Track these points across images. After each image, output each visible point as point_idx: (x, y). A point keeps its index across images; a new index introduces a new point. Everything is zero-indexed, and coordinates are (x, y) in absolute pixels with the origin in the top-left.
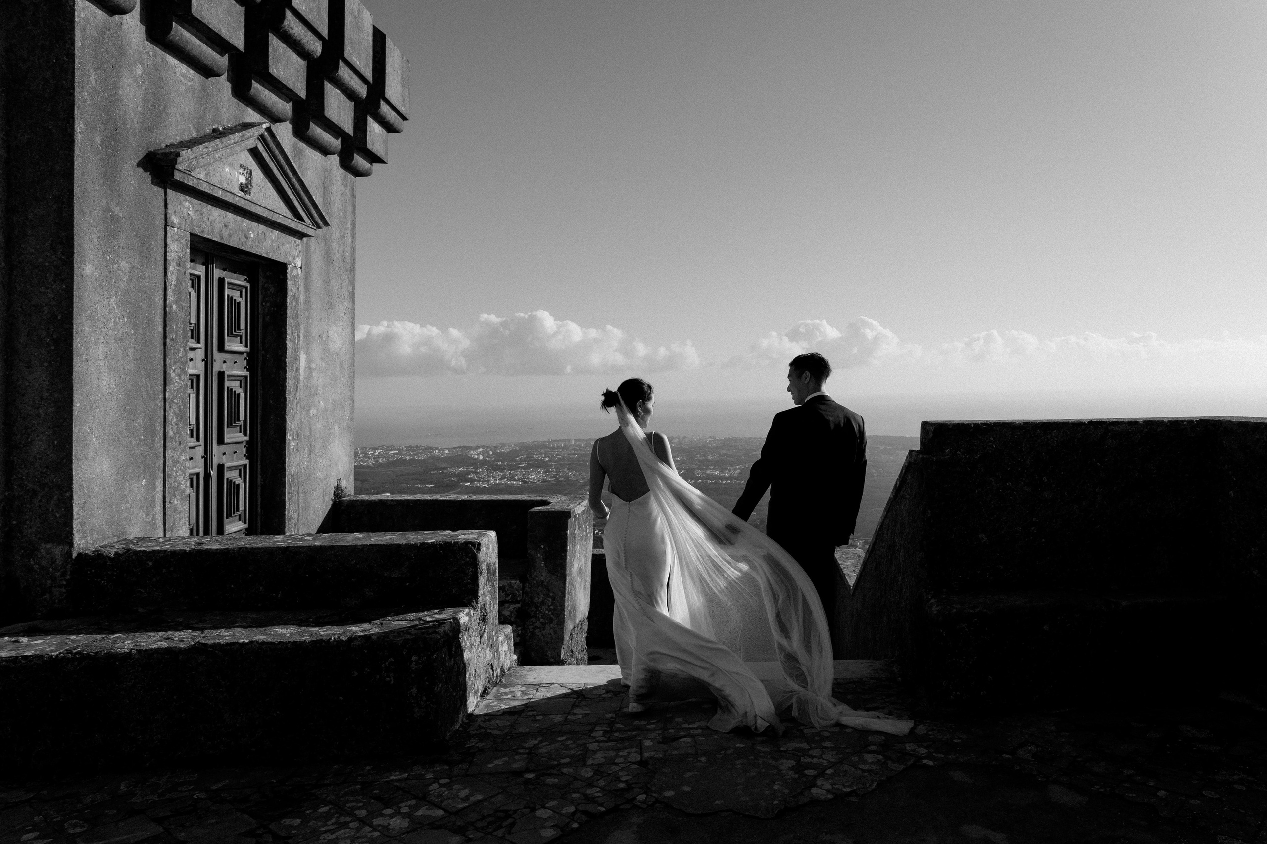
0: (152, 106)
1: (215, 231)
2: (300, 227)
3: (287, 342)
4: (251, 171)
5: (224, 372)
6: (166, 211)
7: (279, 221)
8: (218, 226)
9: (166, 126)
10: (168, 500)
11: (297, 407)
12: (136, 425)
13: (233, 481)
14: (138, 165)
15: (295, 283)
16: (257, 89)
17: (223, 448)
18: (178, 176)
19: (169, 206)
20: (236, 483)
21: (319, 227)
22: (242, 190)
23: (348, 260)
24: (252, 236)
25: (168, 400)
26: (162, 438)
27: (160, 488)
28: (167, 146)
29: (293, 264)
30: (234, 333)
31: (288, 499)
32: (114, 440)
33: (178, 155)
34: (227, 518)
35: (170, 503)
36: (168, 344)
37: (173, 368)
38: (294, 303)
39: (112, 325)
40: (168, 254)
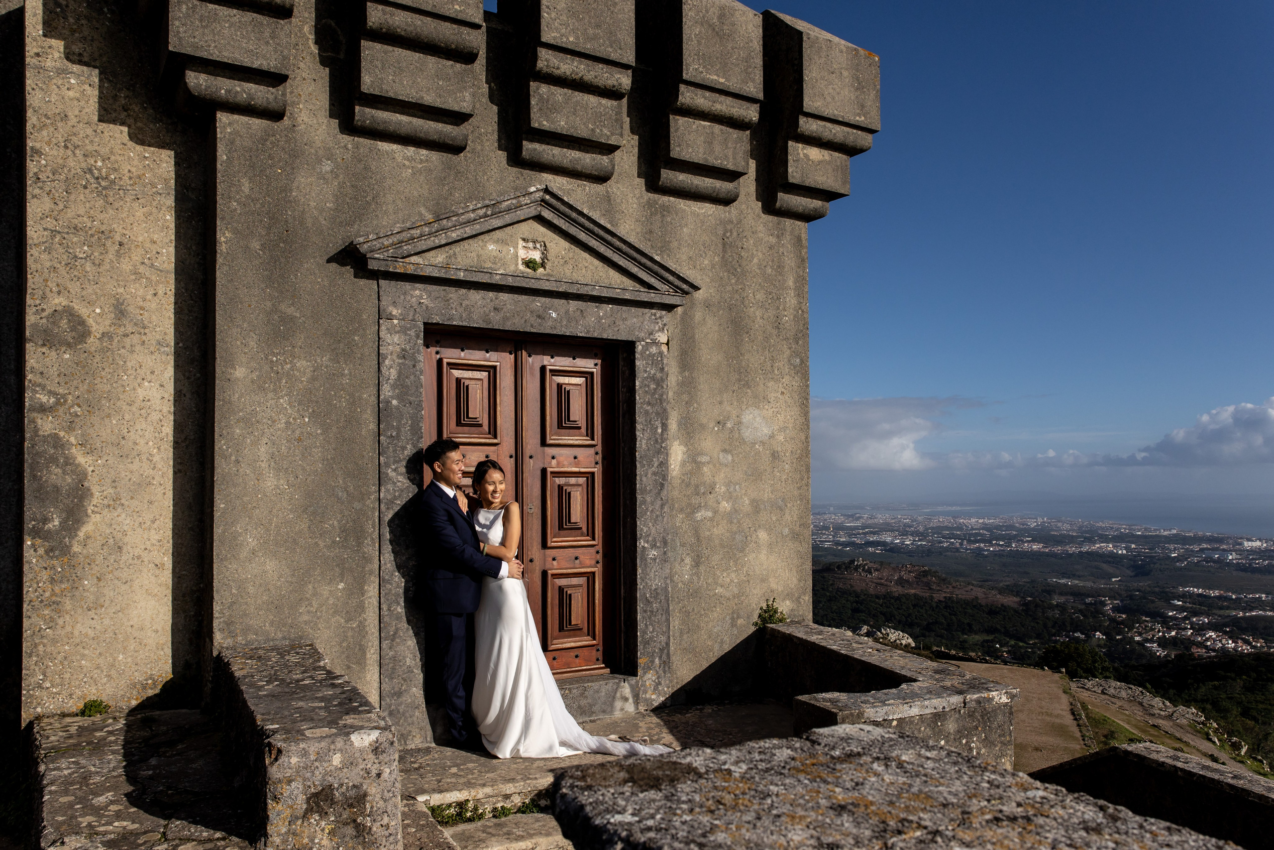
0: (350, 199)
2: (652, 297)
3: (638, 433)
4: (545, 243)
5: (546, 469)
6: (378, 305)
7: (595, 294)
8: (480, 311)
10: (384, 606)
11: (662, 509)
15: (653, 362)
16: (535, 150)
17: (553, 553)
18: (373, 265)
19: (385, 298)
21: (687, 293)
22: (528, 267)
23: (789, 326)
24: (554, 314)
27: (374, 594)
29: (649, 341)
32: (286, 541)
33: (357, 244)
37: (394, 467)
38: (653, 387)
39: (281, 426)
40: (383, 348)
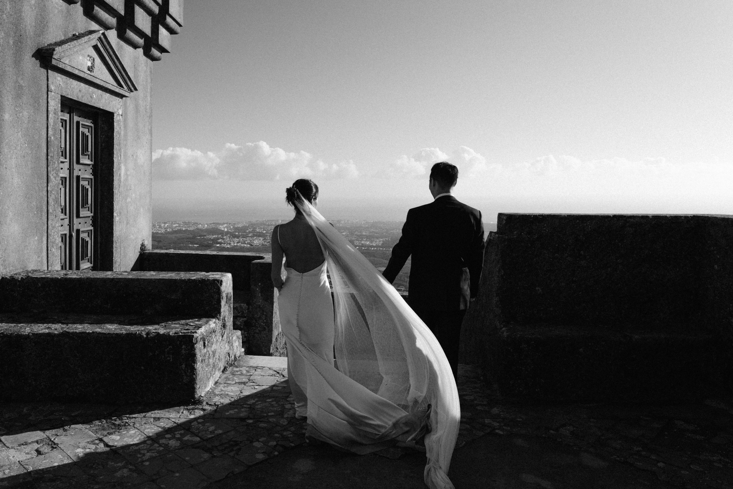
0: (40, 22)
1: (75, 94)
2: (121, 92)
3: (114, 159)
4: (94, 59)
5: (79, 176)
6: (47, 82)
7: (109, 88)
8: (76, 91)
9: (47, 33)
10: (49, 249)
11: (120, 197)
12: (32, 205)
13: (85, 239)
14: (33, 56)
15: (119, 125)
16: (97, 10)
17: (79, 220)
18: (54, 62)
19: (50, 80)
20: (86, 240)
21: (132, 91)
22: (89, 70)
23: (148, 110)
24: (95, 96)
25: (49, 192)
26: (46, 213)
27: (45, 242)
28: (48, 45)
29: (117, 113)
30: (85, 153)
31: (115, 250)
32: (21, 214)
33: (54, 50)
34: (81, 260)
35: (50, 250)
36: (49, 159)
37: (52, 173)
38: (118, 136)
39: (19, 148)
40: (49, 107)
